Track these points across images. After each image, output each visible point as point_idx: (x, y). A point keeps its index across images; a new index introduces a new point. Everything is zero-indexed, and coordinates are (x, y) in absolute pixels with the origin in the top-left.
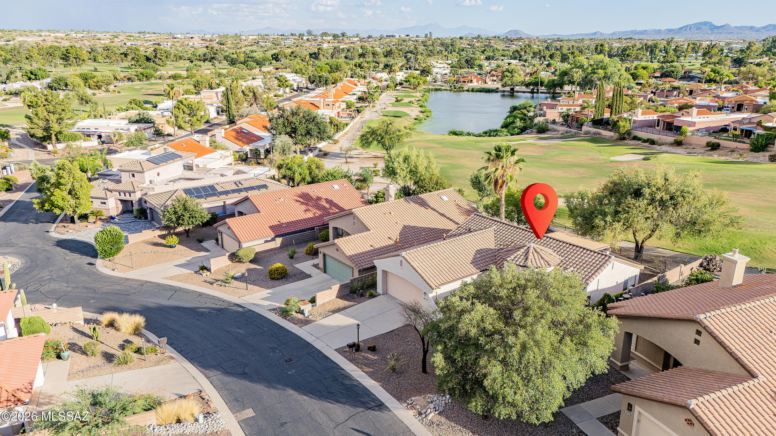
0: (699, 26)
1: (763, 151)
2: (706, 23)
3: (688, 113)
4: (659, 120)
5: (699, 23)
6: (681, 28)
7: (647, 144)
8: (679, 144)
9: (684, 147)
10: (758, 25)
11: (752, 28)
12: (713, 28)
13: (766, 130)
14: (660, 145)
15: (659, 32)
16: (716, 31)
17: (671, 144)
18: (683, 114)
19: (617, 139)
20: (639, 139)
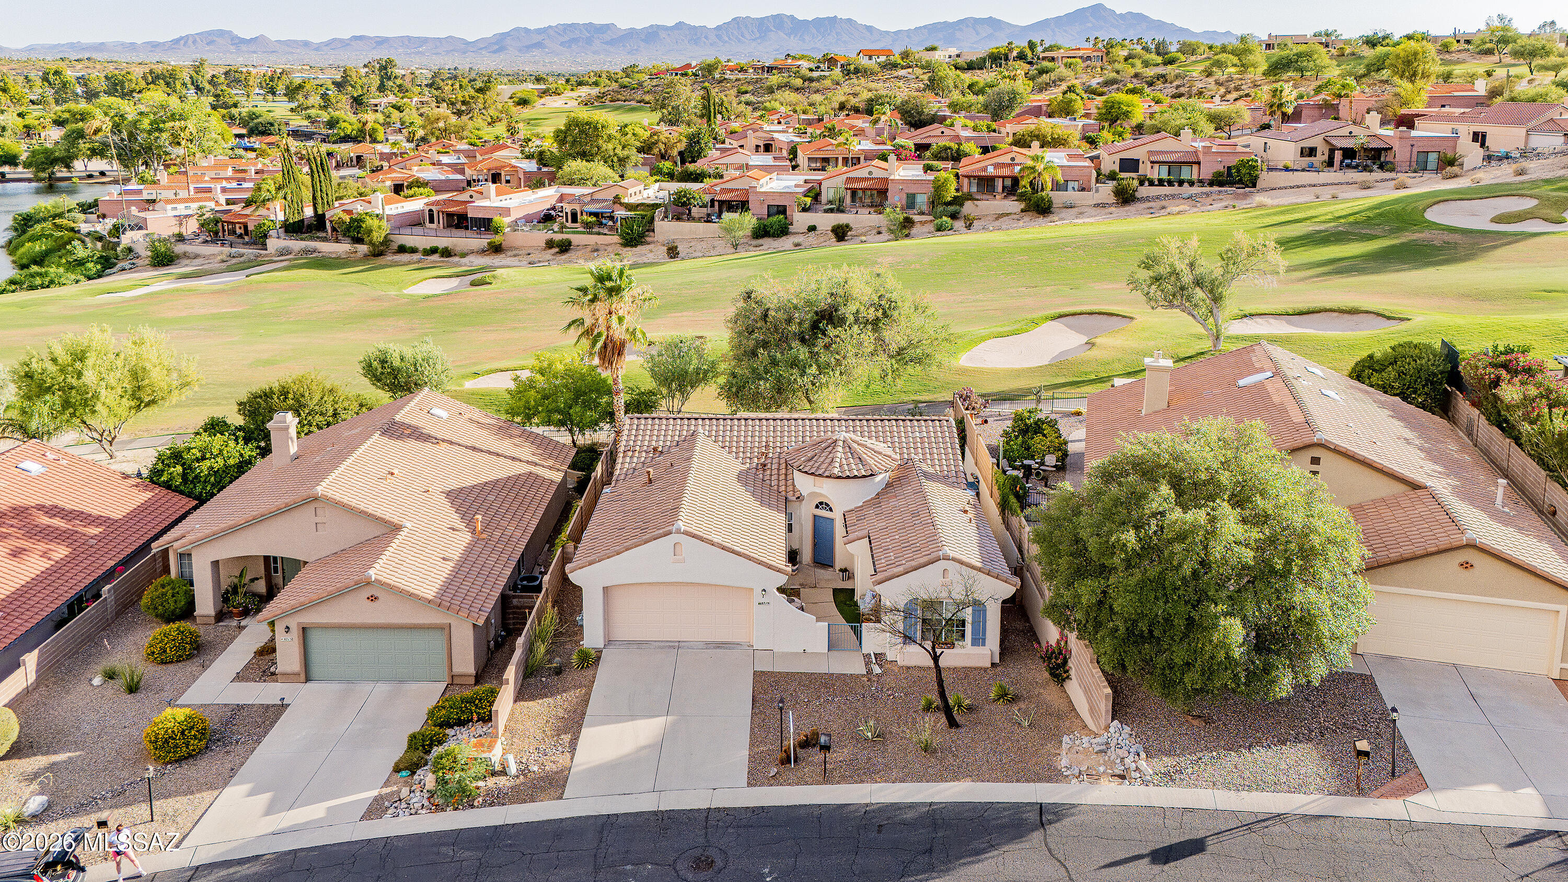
0: (211, 38)
1: (642, 243)
2: (221, 33)
3: (482, 193)
4: (431, 210)
5: (209, 33)
6: (176, 41)
7: (435, 257)
8: (497, 249)
9: (509, 253)
10: (316, 40)
11: (306, 44)
12: (238, 42)
13: (630, 210)
14: (464, 255)
15: (132, 47)
16: (244, 48)
17: (483, 252)
18: (471, 197)
19: (366, 256)
20: (413, 251)
